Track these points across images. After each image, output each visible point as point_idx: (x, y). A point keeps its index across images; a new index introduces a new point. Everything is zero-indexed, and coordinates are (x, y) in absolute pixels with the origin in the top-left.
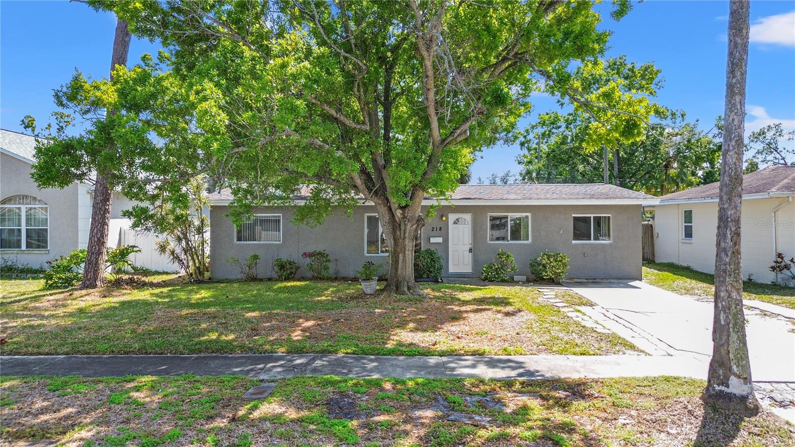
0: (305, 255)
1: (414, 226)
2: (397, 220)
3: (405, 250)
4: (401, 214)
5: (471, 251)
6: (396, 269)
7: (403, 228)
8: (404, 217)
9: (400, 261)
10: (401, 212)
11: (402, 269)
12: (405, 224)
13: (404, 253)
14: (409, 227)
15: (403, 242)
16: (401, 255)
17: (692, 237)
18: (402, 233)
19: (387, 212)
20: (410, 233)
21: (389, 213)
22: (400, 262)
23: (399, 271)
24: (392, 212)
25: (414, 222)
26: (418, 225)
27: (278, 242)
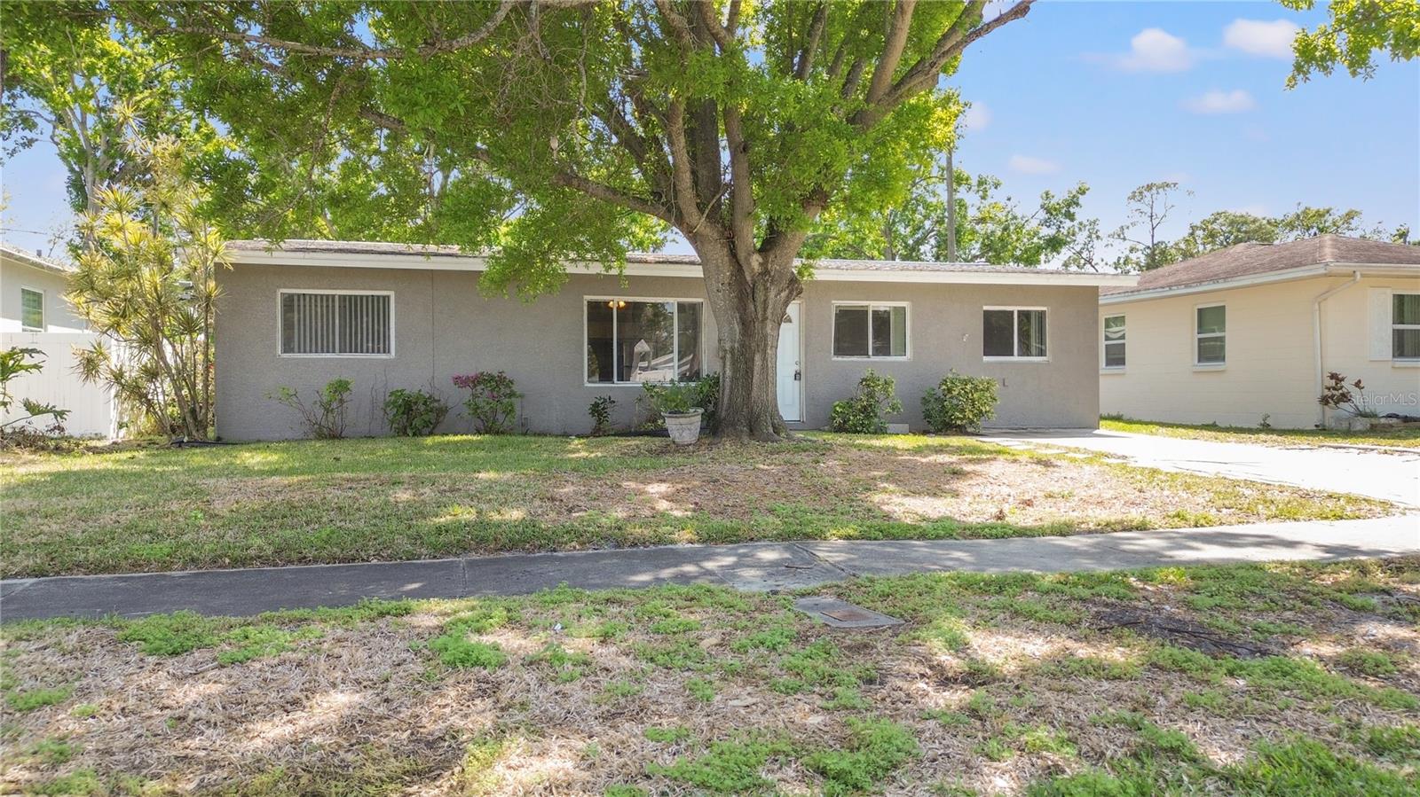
0: (460, 381)
1: (783, 294)
2: (748, 278)
3: (766, 345)
4: (761, 264)
5: (797, 376)
6: (748, 388)
7: (760, 296)
8: (766, 272)
9: (757, 369)
10: (761, 260)
11: (760, 388)
12: (766, 289)
13: (765, 351)
14: (772, 294)
15: (762, 328)
16: (757, 358)
17: (1124, 364)
18: (759, 309)
19: (726, 259)
20: (774, 308)
21: (730, 261)
22: (755, 372)
23: (754, 394)
24: (738, 262)
25: (784, 283)
26: (791, 293)
27: (384, 356)
